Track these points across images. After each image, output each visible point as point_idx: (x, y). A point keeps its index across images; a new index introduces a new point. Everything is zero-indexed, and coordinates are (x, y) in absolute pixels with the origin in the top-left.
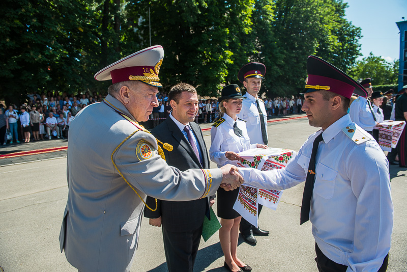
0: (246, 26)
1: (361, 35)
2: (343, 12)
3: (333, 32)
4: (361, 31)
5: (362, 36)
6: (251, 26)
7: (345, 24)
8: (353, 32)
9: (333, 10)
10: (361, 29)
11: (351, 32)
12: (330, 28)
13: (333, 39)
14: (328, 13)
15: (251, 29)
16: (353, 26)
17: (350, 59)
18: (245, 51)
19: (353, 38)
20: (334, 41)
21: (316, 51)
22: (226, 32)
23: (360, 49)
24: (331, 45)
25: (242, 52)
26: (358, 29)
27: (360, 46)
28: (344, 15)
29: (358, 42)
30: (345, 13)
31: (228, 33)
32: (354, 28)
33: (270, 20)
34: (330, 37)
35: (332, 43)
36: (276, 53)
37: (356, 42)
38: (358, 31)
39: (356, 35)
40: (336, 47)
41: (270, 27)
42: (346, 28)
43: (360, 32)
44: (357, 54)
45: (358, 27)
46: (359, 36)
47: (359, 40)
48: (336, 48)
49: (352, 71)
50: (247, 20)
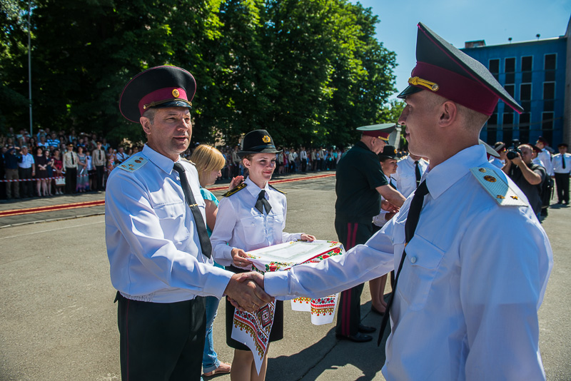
0: (211, 28)
1: (396, 63)
2: (373, 28)
3: (357, 54)
4: (396, 57)
5: (397, 65)
6: (220, 29)
7: (373, 46)
8: (384, 57)
9: (353, 20)
10: (395, 55)
11: (382, 57)
12: (351, 49)
13: (357, 64)
14: (347, 24)
15: (220, 33)
16: (385, 50)
17: (381, 96)
18: (208, 67)
19: (385, 66)
20: (357, 68)
21: (329, 80)
22: (166, 30)
23: (394, 83)
24: (353, 73)
25: (203, 69)
26: (391, 53)
27: (394, 78)
28: (374, 34)
29: (392, 73)
30: (376, 31)
31: (169, 32)
32: (386, 52)
33: (253, 24)
34: (352, 62)
35: (354, 70)
36: (265, 77)
37: (390, 73)
38: (391, 56)
39: (389, 62)
40: (360, 76)
41: (255, 35)
42: (375, 51)
43: (394, 58)
44: (391, 89)
45: (391, 51)
46: (393, 65)
47: (393, 70)
48: (360, 79)
49: (383, 113)
50: (212, 17)
